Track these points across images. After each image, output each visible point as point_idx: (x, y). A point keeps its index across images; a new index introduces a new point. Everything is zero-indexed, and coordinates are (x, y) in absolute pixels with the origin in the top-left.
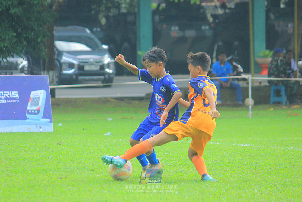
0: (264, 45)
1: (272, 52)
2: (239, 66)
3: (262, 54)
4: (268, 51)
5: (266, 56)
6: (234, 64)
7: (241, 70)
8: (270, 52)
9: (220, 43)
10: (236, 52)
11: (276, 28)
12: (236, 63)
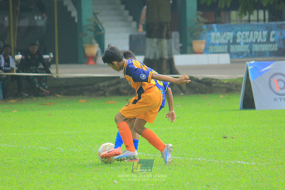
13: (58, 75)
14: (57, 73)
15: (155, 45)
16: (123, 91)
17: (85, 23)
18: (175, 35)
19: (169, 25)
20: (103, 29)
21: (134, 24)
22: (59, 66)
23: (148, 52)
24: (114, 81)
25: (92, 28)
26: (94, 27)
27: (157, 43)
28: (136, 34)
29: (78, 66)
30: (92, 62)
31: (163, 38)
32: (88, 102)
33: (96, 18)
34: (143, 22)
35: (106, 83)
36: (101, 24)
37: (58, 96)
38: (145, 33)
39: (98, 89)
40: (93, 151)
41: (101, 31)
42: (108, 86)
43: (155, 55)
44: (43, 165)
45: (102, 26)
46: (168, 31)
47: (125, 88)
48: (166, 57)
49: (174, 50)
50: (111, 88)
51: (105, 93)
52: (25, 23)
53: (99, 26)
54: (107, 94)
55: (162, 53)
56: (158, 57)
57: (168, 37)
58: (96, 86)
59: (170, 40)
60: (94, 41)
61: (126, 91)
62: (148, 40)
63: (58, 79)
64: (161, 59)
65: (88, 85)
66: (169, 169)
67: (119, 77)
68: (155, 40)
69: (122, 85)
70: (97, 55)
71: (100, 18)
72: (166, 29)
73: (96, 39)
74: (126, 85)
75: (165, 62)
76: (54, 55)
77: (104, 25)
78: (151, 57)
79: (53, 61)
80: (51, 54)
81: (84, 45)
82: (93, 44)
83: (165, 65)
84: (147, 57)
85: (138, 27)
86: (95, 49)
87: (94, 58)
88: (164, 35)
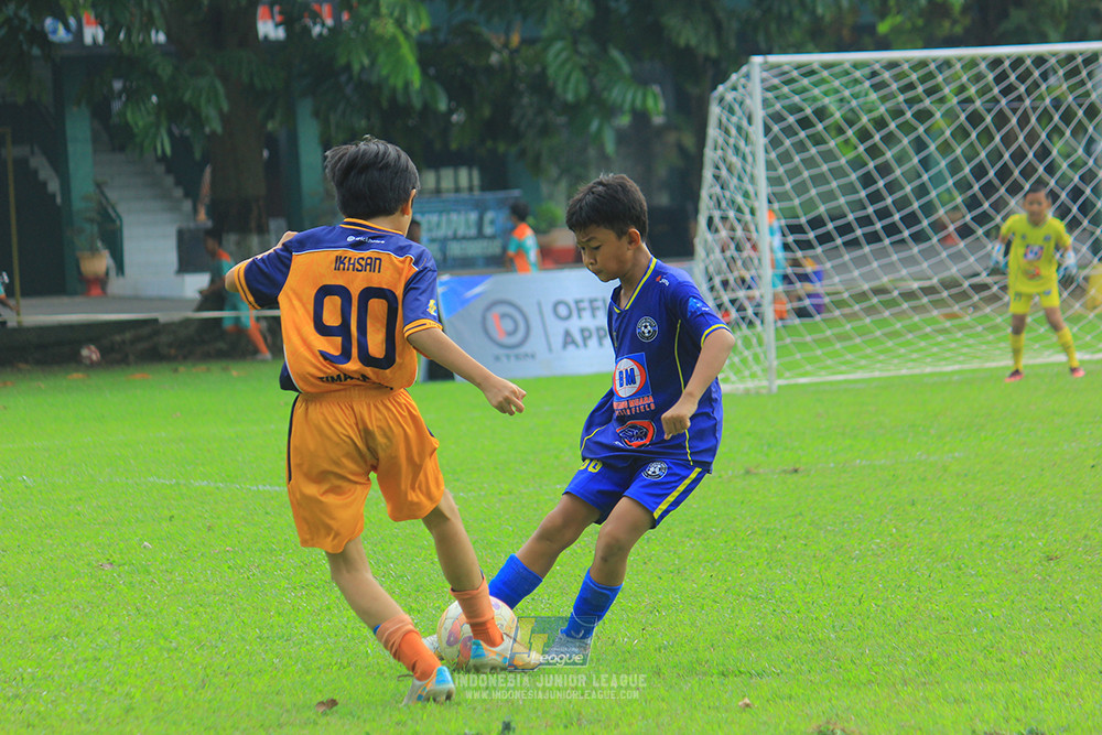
13: (20, 321)
16: (165, 351)
17: (78, 204)
18: (275, 223)
19: (261, 203)
20: (118, 216)
21: (187, 205)
22: (24, 301)
24: (146, 331)
25: (94, 215)
26: (99, 213)
27: (238, 244)
28: (192, 225)
29: (66, 299)
30: (96, 291)
31: (250, 231)
32: (88, 376)
33: (102, 193)
34: (207, 200)
35: (128, 336)
36: (113, 208)
37: (22, 366)
38: (209, 224)
39: (113, 349)
41: (113, 221)
42: (133, 342)
45: (115, 211)
46: (260, 217)
47: (170, 345)
50: (141, 346)
51: (126, 356)
53: (110, 211)
54: (131, 358)
57: (262, 229)
58: (106, 342)
59: (267, 236)
60: (99, 244)
61: (173, 352)
63: (19, 330)
67: (156, 321)
68: (233, 237)
69: (164, 339)
70: (107, 274)
71: (112, 195)
72: (255, 212)
73: (103, 241)
74: (171, 338)
77: (121, 208)
81: (78, 253)
82: (97, 250)
86: (101, 263)
87: (101, 282)
88: (253, 225)
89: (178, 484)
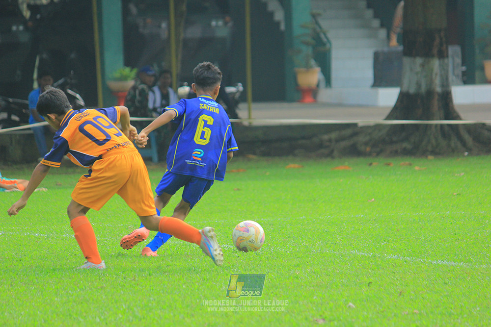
0: (120, 58)
1: (135, 71)
2: (78, 96)
3: (117, 75)
4: (127, 70)
5: (124, 78)
6: (70, 92)
7: (81, 102)
8: (131, 71)
9: (45, 56)
10: (72, 72)
11: (141, 30)
12: (72, 90)
13: (251, 121)
14: (250, 117)
15: (419, 69)
16: (362, 148)
17: (297, 31)
18: (454, 51)
19: (442, 34)
20: (329, 41)
21: (383, 33)
22: (254, 106)
23: (406, 82)
24: (348, 132)
25: (309, 39)
26: (313, 38)
27: (423, 65)
28: (386, 49)
29: (285, 105)
30: (309, 99)
31: (433, 56)
32: (303, 167)
33: (317, 23)
34: (399, 30)
35: (334, 135)
36: (325, 34)
37: (251, 156)
38: (401, 48)
39: (321, 146)
40: (313, 251)
41: (324, 44)
42: (338, 141)
43: (419, 85)
44: (227, 275)
45: (326, 37)
46: (441, 44)
47: (366, 144)
48: (438, 89)
49: (451, 77)
50: (343, 144)
51: (332, 151)
52: (195, 32)
53: (322, 36)
54: (336, 153)
55: (431, 82)
56: (423, 89)
57: (442, 55)
58: (316, 140)
59: (446, 60)
60: (313, 62)
61: (368, 149)
62: (407, 60)
63: (251, 128)
64: (430, 93)
65: (303, 138)
66: (445, 283)
67: (355, 125)
68: (419, 61)
69: (362, 139)
70: (318, 86)
71: (324, 23)
72: (437, 41)
73: (316, 59)
74: (368, 138)
75: (436, 97)
76: (244, 86)
77: (330, 35)
78: (412, 91)
79: (243, 98)
80: (240, 84)
81: (296, 69)
82: (311, 67)
83: (436, 103)
84: (405, 89)
85: (389, 37)
86: (312, 77)
87: (313, 92)
88: (435, 51)
89: (374, 256)
